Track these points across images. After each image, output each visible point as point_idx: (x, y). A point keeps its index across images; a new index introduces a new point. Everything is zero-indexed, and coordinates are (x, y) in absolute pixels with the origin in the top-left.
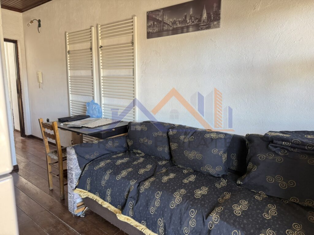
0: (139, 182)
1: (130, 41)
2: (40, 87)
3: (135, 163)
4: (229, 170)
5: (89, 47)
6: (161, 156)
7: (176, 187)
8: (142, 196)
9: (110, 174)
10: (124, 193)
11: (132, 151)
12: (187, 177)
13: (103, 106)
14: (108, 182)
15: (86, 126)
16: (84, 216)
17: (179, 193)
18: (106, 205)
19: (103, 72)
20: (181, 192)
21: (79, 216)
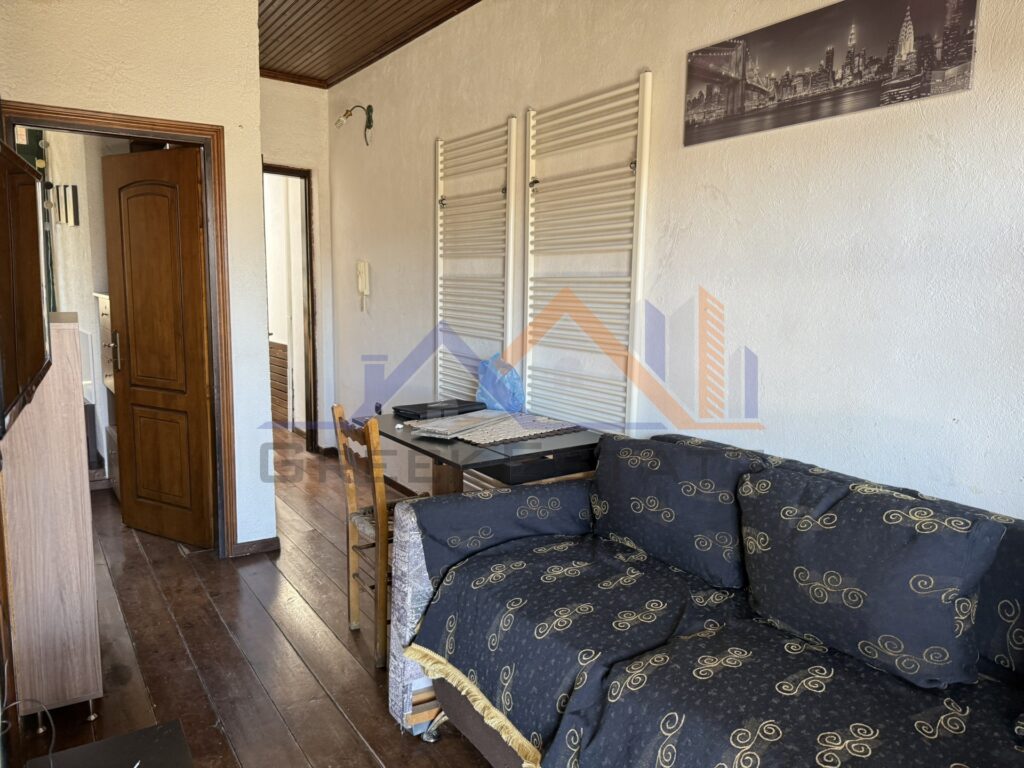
0: (610, 660)
1: (625, 156)
2: (362, 308)
3: (608, 585)
4: (987, 664)
5: (499, 184)
6: (707, 571)
7: (742, 708)
8: (612, 715)
9: (517, 613)
10: (556, 690)
11: (607, 537)
12: (795, 671)
13: (529, 372)
14: (508, 639)
15: (466, 439)
16: (434, 737)
17: (753, 735)
18: (496, 719)
19: (536, 265)
20: (762, 731)
21: (419, 737)
